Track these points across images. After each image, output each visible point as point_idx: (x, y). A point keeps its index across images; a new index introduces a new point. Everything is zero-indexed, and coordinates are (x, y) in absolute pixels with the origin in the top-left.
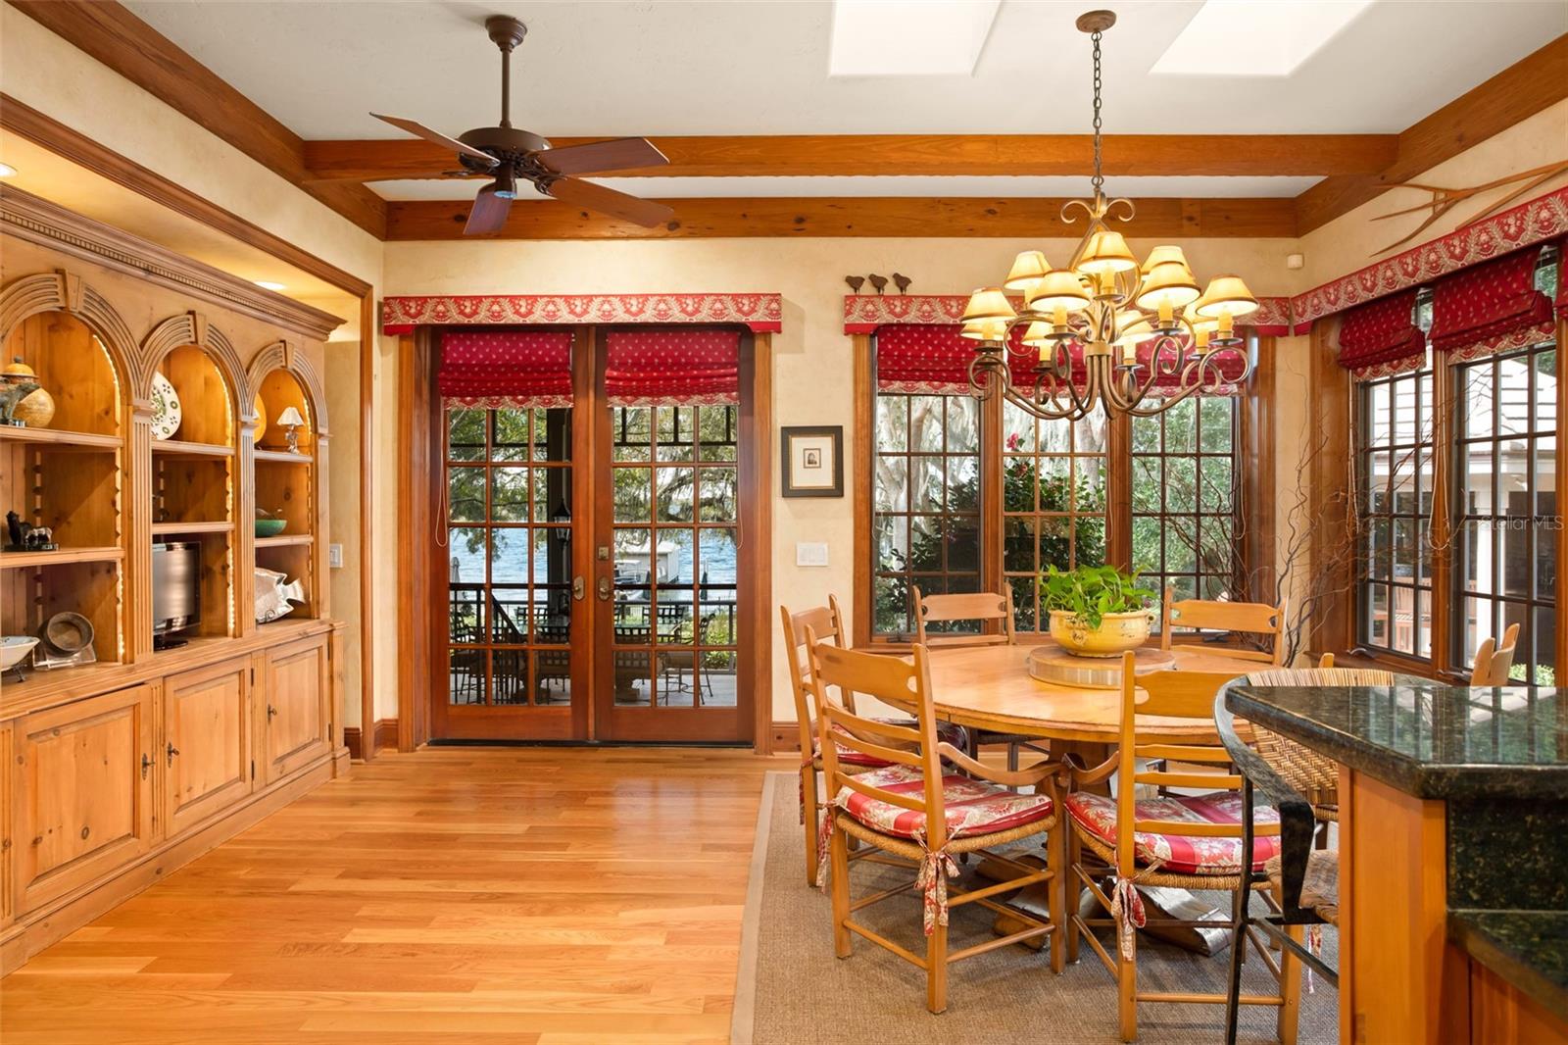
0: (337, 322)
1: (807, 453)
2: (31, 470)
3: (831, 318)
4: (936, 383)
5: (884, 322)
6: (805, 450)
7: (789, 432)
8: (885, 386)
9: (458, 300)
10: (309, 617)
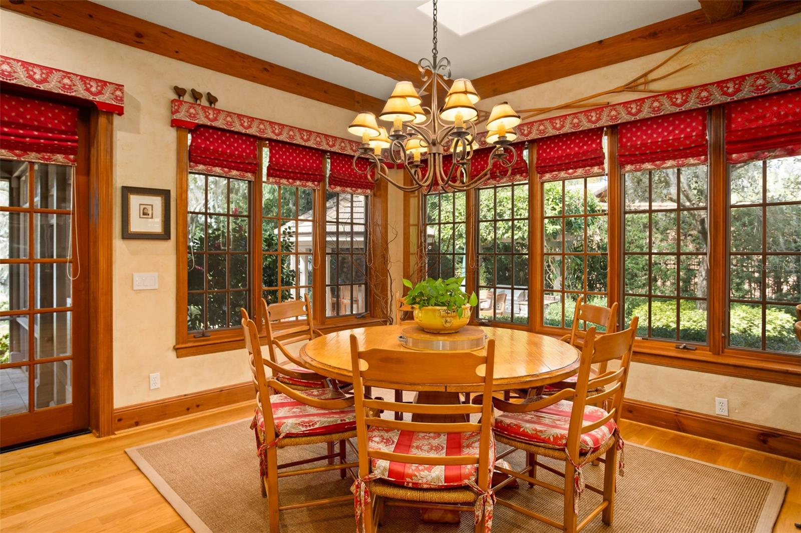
1: (142, 207)
3: (163, 112)
4: (226, 169)
5: (201, 123)
7: (127, 191)
8: (193, 167)
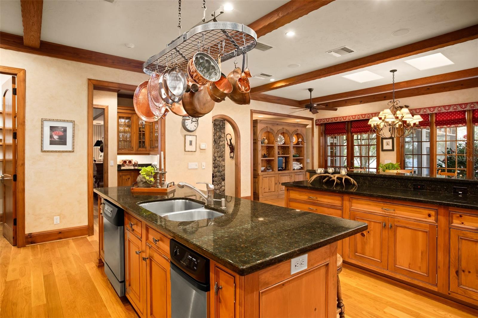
0: (307, 125)
2: (267, 149)
6: (386, 142)
7: (383, 138)
9: (326, 119)
10: (303, 169)
